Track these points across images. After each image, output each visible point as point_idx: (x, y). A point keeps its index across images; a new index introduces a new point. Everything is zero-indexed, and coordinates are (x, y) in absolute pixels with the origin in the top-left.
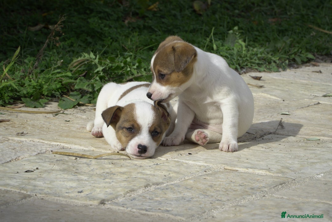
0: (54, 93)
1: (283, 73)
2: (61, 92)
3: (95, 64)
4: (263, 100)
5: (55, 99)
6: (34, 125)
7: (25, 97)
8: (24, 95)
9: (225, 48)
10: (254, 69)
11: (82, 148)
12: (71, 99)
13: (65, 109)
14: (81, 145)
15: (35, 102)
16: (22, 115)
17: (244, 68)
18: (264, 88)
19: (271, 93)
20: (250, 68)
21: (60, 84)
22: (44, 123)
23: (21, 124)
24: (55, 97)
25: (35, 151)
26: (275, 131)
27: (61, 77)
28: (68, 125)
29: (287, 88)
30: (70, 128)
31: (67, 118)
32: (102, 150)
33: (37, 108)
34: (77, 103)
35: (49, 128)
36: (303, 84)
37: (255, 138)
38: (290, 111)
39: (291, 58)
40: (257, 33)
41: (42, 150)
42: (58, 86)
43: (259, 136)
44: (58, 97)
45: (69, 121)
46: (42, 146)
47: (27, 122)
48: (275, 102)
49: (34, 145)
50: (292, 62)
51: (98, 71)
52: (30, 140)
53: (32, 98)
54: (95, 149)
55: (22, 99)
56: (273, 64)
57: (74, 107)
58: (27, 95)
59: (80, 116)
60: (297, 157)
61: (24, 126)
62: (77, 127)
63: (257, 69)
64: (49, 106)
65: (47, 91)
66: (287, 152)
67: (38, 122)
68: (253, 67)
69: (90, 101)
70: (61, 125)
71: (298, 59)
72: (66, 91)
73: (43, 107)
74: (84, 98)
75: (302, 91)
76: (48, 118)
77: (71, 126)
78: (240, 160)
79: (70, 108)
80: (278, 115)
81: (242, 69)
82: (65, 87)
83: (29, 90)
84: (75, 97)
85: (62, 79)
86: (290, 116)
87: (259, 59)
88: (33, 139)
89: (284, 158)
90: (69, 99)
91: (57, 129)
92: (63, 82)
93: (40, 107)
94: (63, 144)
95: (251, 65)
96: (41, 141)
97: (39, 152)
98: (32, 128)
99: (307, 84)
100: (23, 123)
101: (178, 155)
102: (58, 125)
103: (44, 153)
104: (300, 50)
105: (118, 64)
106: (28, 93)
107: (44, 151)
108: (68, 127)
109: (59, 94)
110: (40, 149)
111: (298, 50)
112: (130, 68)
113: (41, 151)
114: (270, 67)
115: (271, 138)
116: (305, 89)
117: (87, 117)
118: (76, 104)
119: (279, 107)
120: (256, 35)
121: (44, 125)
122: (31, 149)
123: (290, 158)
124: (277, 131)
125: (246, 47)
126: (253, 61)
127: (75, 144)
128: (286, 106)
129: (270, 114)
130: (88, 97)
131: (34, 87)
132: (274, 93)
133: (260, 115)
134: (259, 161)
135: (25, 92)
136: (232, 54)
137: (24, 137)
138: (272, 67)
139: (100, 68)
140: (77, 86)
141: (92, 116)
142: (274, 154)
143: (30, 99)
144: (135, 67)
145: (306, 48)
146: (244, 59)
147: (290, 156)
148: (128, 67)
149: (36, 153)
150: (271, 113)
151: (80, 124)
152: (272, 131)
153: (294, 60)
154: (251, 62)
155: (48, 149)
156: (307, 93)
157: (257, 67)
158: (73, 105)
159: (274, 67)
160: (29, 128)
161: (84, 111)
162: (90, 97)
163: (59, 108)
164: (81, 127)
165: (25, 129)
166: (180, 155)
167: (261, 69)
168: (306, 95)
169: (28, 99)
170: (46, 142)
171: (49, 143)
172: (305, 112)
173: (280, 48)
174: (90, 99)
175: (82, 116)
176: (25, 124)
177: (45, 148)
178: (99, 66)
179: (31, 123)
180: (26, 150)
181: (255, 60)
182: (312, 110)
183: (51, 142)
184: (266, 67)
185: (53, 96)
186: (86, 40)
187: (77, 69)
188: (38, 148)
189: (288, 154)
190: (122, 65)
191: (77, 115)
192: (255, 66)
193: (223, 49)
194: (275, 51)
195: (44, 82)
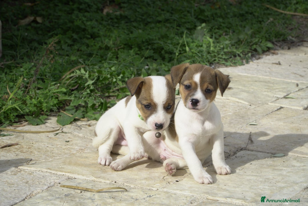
0: (52, 108)
1: (247, 66)
2: (58, 106)
3: (86, 79)
4: (232, 105)
5: (53, 113)
6: (39, 148)
7: (28, 115)
8: (27, 113)
9: (195, 44)
10: (222, 64)
11: (84, 177)
12: (67, 114)
13: (63, 126)
14: (83, 175)
15: (37, 119)
16: (28, 135)
17: (213, 64)
18: (232, 90)
19: (239, 97)
20: (218, 63)
21: (57, 100)
22: (48, 145)
23: (28, 147)
24: (53, 111)
25: (45, 185)
26: (246, 146)
27: (57, 92)
28: (69, 147)
29: (252, 89)
30: (71, 151)
31: (67, 137)
32: (101, 179)
33: (39, 125)
34: (73, 119)
35: (53, 152)
36: (266, 82)
37: (230, 155)
38: (257, 120)
39: (253, 49)
40: (221, 20)
41: (51, 182)
42: (55, 102)
43: (233, 154)
44: (55, 111)
45: (69, 141)
46: (51, 178)
47: (33, 145)
48: (243, 107)
49: (43, 176)
50: (254, 53)
51: (88, 85)
52: (39, 170)
53: (34, 116)
54: (95, 179)
55: (25, 117)
56: (238, 58)
57: (71, 123)
58: (29, 113)
59: (78, 134)
60: (267, 180)
61: (31, 151)
62: (77, 149)
63: (224, 64)
64: (49, 121)
65: (46, 108)
66: (257, 174)
67: (42, 144)
68: (220, 62)
69: (84, 115)
70: (63, 147)
71: (259, 49)
72: (62, 105)
73: (44, 123)
74: (78, 111)
75: (265, 92)
76: (50, 138)
77: (71, 148)
78: (219, 187)
79: (68, 124)
80: (247, 125)
81: (211, 65)
82: (61, 102)
83: (31, 109)
84: (71, 111)
85: (59, 95)
86: (257, 126)
87: (226, 53)
88: (41, 169)
89: (256, 182)
90: (65, 114)
91: (60, 153)
92: (60, 99)
93: (42, 124)
94: (68, 174)
95: (219, 60)
96: (49, 171)
97: (49, 185)
98: (38, 153)
99: (269, 81)
100: (30, 147)
101: (167, 183)
102: (60, 147)
103: (53, 186)
104: (260, 40)
105: (105, 75)
106: (30, 112)
107: (53, 183)
108: (69, 150)
109: (56, 108)
110: (49, 182)
111: (259, 40)
112: (116, 79)
113: (50, 184)
114: (236, 61)
115: (243, 156)
116: (268, 89)
117: (83, 135)
118: (72, 121)
119: (247, 115)
120: (220, 22)
121: (48, 149)
122: (41, 182)
123: (261, 182)
124: (247, 147)
125: (214, 42)
126: (220, 56)
127: (78, 174)
128: (253, 113)
129: (240, 126)
130: (82, 111)
131: (35, 105)
132: (241, 97)
133: (231, 127)
134: (236, 187)
135: (28, 111)
136: (201, 50)
137: (34, 167)
138: (237, 62)
139: (90, 82)
140: (73, 103)
141: (87, 134)
142: (248, 178)
143: (32, 117)
144: (120, 77)
145: (266, 37)
146: (212, 55)
147: (261, 179)
148: (114, 77)
149: (46, 187)
150: (241, 124)
151: (79, 145)
152: (243, 146)
153: (255, 50)
154: (219, 58)
155: (56, 181)
156: (270, 94)
157: (224, 62)
158: (70, 122)
159: (238, 61)
160: (36, 153)
161: (80, 127)
162: (83, 112)
163: (58, 124)
164: (80, 149)
165: (33, 154)
166: (168, 184)
167: (228, 63)
168: (269, 96)
169: (30, 117)
170: (53, 172)
171: (56, 172)
172: (270, 121)
173: (243, 40)
174: (83, 113)
175: (79, 134)
176: (32, 147)
177: (53, 181)
178: (89, 80)
179: (36, 145)
180: (37, 183)
181: (222, 55)
182: (275, 117)
183: (57, 172)
184: (231, 61)
185: (51, 111)
186: (72, 37)
187: (70, 82)
188: (47, 181)
189: (259, 177)
190: (109, 76)
191: (75, 132)
192: (222, 61)
193: (193, 45)
194: (239, 42)
195: (43, 99)
